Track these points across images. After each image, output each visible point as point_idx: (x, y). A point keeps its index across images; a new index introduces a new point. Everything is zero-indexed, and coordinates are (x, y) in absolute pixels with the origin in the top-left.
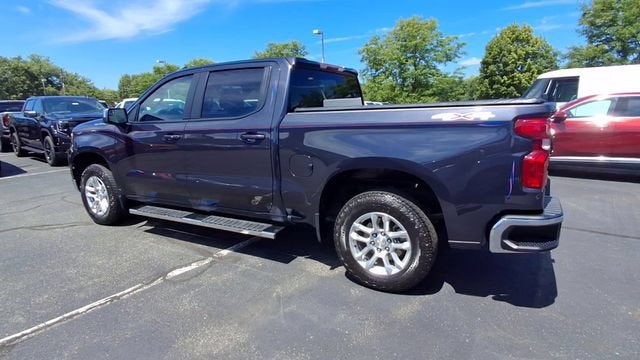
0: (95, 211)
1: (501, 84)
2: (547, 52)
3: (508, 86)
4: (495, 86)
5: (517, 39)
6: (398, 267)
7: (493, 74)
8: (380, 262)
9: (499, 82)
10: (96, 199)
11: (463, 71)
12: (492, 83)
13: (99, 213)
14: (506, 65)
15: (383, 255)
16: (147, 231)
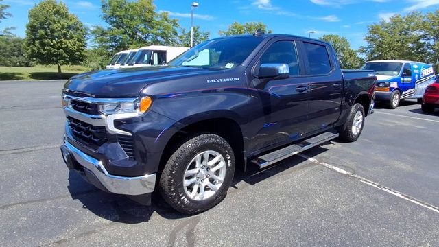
1: (52, 46)
2: (81, 26)
3: (59, 48)
4: (46, 48)
5: (57, 12)
7: (42, 38)
9: (49, 45)
11: (12, 31)
12: (43, 45)
14: (53, 31)
16: (251, 184)
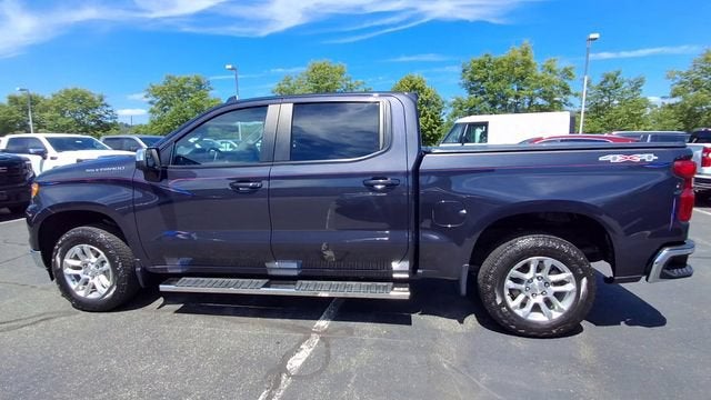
0: (81, 294)
2: (437, 100)
6: (560, 310)
8: (536, 308)
10: (83, 277)
13: (93, 296)
15: (539, 299)
16: (177, 312)
